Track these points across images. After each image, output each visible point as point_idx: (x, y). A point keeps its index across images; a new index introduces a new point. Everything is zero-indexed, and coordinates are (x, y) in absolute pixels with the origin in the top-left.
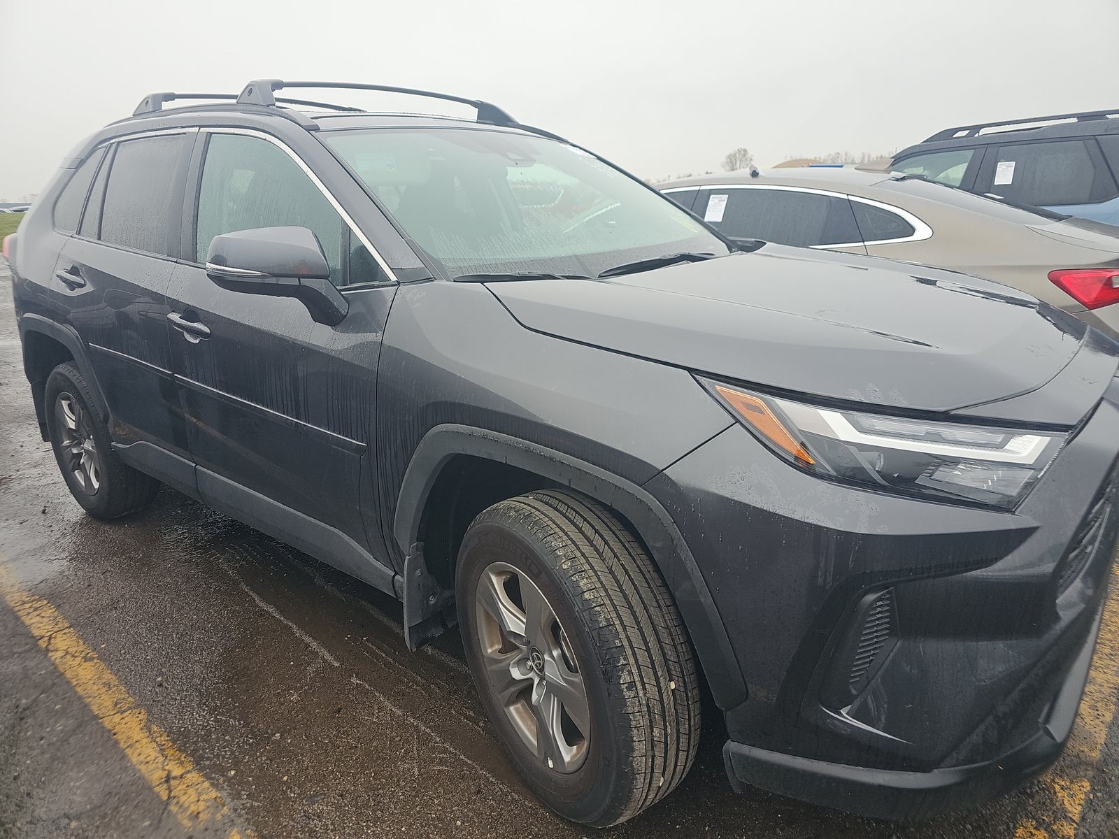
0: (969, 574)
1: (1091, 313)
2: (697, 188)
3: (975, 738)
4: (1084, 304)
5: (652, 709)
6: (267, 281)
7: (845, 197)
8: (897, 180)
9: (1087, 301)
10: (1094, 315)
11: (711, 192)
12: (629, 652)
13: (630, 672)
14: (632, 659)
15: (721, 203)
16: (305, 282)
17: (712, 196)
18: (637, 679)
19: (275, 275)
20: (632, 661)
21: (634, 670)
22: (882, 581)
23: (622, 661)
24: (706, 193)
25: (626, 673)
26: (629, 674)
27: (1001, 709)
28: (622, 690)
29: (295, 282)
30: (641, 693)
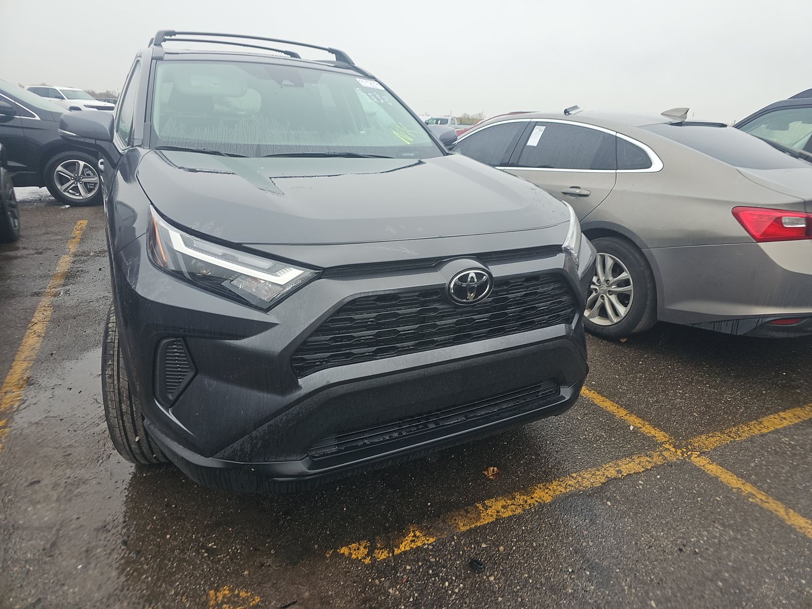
0: (226, 341)
1: (758, 245)
2: (529, 120)
3: (236, 445)
4: (753, 236)
5: (122, 393)
6: (80, 140)
7: (614, 133)
8: (672, 124)
9: (755, 234)
10: (760, 247)
11: (536, 123)
12: (116, 358)
13: (113, 369)
14: (116, 362)
15: (540, 132)
16: (98, 142)
17: (536, 127)
18: (115, 373)
19: (83, 137)
20: (116, 363)
21: (115, 368)
22: (163, 330)
23: (110, 363)
24: (533, 124)
25: (110, 369)
26: (111, 370)
27: (254, 433)
28: (106, 378)
29: (93, 142)
30: (116, 382)
